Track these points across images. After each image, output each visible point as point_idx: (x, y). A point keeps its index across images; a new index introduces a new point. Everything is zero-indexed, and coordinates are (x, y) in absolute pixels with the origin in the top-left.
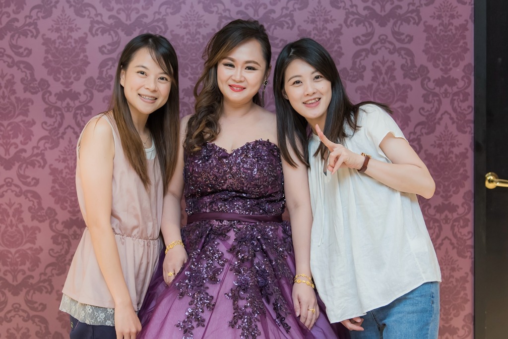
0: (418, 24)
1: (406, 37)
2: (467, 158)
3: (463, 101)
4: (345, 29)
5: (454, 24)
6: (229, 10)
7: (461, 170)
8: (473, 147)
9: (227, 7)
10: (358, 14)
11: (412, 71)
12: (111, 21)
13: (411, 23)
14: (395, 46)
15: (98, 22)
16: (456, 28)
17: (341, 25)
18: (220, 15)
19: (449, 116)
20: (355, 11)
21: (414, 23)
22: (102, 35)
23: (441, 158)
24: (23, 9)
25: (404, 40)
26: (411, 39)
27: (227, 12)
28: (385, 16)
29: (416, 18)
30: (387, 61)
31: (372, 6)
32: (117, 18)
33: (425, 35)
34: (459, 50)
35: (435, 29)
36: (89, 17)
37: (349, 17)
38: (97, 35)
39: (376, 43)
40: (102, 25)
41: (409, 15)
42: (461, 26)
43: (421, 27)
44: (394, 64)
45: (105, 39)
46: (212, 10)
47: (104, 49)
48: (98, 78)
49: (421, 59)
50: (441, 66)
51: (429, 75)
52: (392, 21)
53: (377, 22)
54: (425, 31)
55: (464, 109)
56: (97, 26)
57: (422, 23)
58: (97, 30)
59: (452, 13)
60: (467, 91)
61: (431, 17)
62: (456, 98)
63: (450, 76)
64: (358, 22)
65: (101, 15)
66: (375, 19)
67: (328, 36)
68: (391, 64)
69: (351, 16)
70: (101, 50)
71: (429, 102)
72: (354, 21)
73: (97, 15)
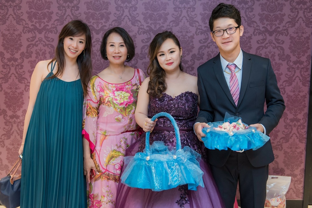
0: (287, 36)
1: (281, 41)
2: (306, 97)
3: (306, 72)
4: (253, 37)
5: (304, 36)
6: (201, 26)
7: (303, 103)
8: (309, 93)
9: (200, 24)
10: (260, 30)
11: (283, 57)
12: (148, 28)
13: (284, 35)
14: (276, 45)
15: (142, 29)
16: (305, 38)
17: (251, 35)
18: (197, 28)
19: (299, 78)
20: (258, 29)
21: (285, 35)
22: (143, 34)
23: (294, 97)
24: (108, 21)
25: (280, 42)
26: (283, 42)
27: (200, 26)
28: (272, 31)
29: (286, 33)
30: (272, 52)
31: (266, 27)
32: (150, 27)
33: (290, 41)
34: (305, 48)
35: (295, 38)
36: (138, 26)
37: (255, 31)
38: (141, 34)
39: (267, 44)
40: (143, 30)
41: (283, 31)
42: (307, 37)
43: (288, 37)
44: (275, 53)
45: (145, 36)
46: (193, 25)
47: (144, 41)
48: (140, 54)
49: (287, 52)
50: (296, 55)
51: (291, 59)
52: (275, 34)
53: (268, 34)
54: (290, 39)
55: (306, 75)
56: (141, 30)
57: (289, 35)
58: (141, 32)
59: (303, 31)
60: (308, 67)
61: (293, 33)
62: (303, 70)
63: (300, 60)
64: (259, 34)
65: (143, 25)
66: (267, 33)
67: (245, 39)
68: (274, 53)
69: (256, 31)
70: (142, 41)
71: (290, 72)
72: (258, 33)
73: (141, 25)
